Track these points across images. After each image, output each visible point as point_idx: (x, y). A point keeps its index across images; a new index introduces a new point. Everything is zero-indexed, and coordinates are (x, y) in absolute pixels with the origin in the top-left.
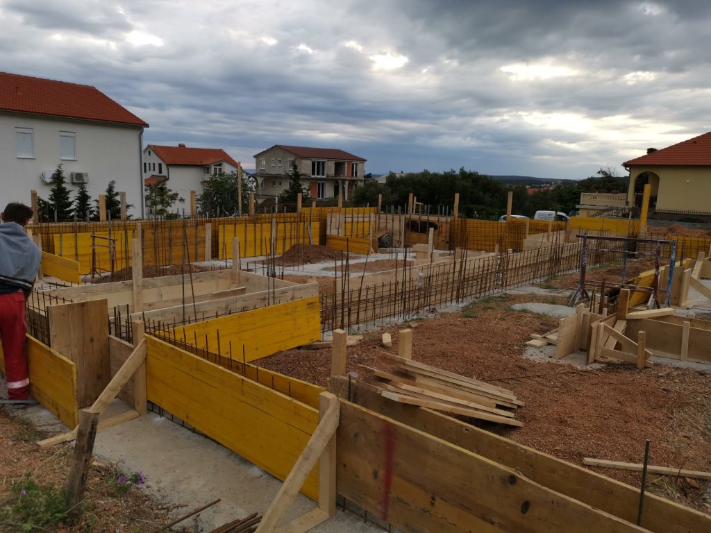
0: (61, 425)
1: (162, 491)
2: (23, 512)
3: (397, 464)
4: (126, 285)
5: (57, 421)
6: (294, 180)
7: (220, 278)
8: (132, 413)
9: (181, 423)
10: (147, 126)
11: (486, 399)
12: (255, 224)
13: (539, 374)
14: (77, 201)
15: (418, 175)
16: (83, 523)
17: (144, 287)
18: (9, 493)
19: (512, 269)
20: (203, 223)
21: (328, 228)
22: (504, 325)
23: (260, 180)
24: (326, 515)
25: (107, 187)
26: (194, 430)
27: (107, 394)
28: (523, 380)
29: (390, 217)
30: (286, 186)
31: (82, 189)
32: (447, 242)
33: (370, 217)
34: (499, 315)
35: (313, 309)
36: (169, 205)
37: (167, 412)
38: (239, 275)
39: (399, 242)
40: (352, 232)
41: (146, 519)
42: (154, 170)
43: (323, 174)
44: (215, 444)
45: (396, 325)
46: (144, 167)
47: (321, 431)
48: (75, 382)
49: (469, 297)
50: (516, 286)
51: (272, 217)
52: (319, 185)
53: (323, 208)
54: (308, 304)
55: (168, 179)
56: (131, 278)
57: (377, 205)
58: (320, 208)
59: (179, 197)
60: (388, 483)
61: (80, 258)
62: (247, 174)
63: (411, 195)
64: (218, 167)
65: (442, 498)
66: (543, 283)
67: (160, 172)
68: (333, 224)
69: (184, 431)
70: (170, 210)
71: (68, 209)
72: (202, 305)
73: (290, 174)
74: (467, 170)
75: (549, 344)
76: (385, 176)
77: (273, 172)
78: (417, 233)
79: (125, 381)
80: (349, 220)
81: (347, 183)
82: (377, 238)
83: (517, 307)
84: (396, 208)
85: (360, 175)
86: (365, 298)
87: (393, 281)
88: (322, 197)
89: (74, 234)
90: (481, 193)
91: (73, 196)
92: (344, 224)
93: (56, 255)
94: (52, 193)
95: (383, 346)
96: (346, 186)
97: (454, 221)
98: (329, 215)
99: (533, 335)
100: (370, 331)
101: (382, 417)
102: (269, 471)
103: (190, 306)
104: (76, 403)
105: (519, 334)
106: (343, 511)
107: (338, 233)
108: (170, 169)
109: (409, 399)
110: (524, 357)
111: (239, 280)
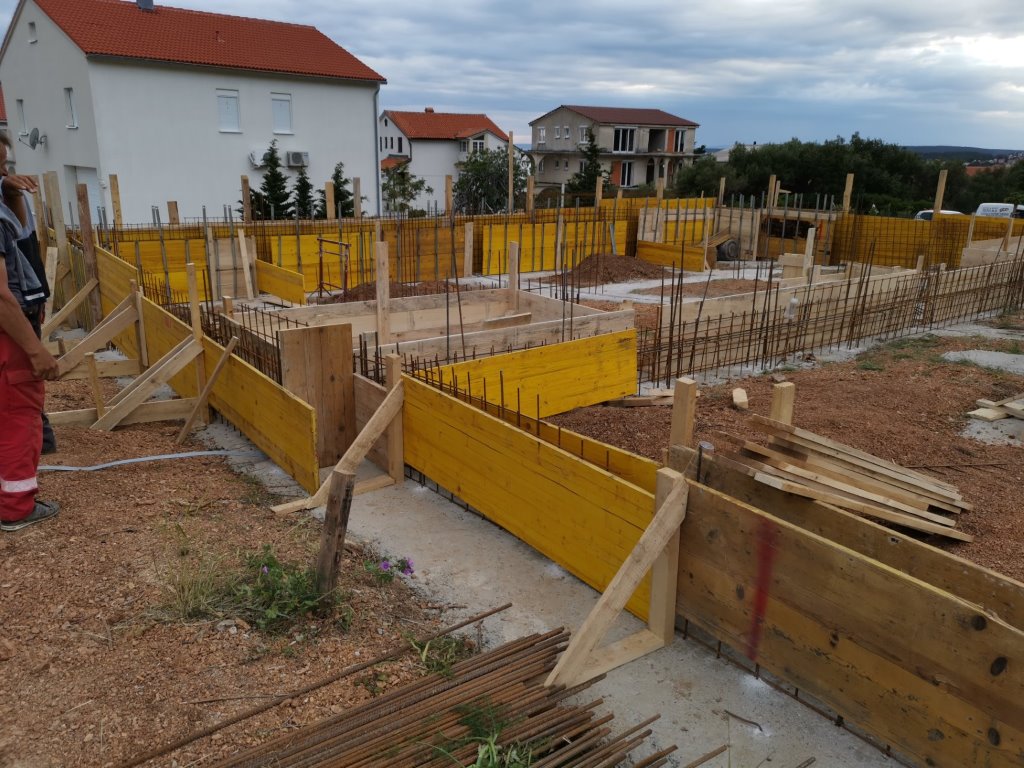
0: (298, 487)
1: (432, 585)
2: (265, 594)
3: (777, 582)
4: (369, 306)
5: (291, 483)
6: (589, 158)
7: (492, 300)
8: (385, 479)
9: (449, 496)
10: (384, 81)
11: (913, 496)
12: (533, 223)
13: (995, 462)
14: (296, 192)
15: (781, 147)
16: (338, 616)
17: (392, 310)
18: (244, 568)
19: (943, 296)
20: (462, 223)
21: (640, 230)
22: (930, 383)
23: (537, 160)
24: (659, 641)
25: (333, 172)
26: (467, 508)
27: (355, 452)
28: (969, 470)
29: (736, 212)
30: (574, 168)
31: (302, 174)
32: (828, 253)
33: (704, 214)
34: (921, 368)
35: (627, 349)
36: (412, 197)
37: (430, 480)
38: (518, 296)
39: (749, 252)
40: (676, 236)
41: (414, 619)
42: (392, 147)
43: (631, 149)
44: (496, 529)
45: (750, 377)
46: (379, 143)
47: (659, 525)
48: (315, 433)
49: (868, 339)
50: (948, 322)
51: (559, 213)
52: (624, 165)
53: (634, 199)
54: (621, 341)
55: (410, 160)
56: (374, 298)
57: (717, 195)
58: (629, 200)
59: (426, 186)
60: (760, 606)
61: (304, 270)
62: (520, 150)
63: (773, 178)
64: (478, 142)
65: (850, 639)
66: (995, 320)
67: (400, 150)
68: (648, 225)
69: (455, 508)
70: (414, 205)
71: (284, 203)
72: (472, 336)
73: (584, 149)
74: (863, 137)
75: (1009, 417)
76: (727, 150)
77: (557, 147)
78: (779, 239)
79: (376, 436)
80: (672, 218)
81: (667, 162)
82: (714, 245)
83: (952, 356)
84: (747, 200)
85: (688, 149)
86: (704, 336)
87: (749, 310)
88: (629, 183)
89: (295, 237)
90: (886, 175)
91: (291, 185)
92: (664, 225)
93: (275, 265)
94: (264, 180)
95: (734, 407)
96: (665, 166)
97: (843, 218)
98: (642, 211)
99: (980, 400)
100: (711, 385)
101: (756, 511)
102: (574, 572)
103: (457, 338)
104: (316, 460)
105: (955, 398)
106: (684, 638)
107: (655, 238)
108: (413, 145)
109: (798, 488)
110: (966, 434)
111: (518, 303)
